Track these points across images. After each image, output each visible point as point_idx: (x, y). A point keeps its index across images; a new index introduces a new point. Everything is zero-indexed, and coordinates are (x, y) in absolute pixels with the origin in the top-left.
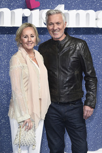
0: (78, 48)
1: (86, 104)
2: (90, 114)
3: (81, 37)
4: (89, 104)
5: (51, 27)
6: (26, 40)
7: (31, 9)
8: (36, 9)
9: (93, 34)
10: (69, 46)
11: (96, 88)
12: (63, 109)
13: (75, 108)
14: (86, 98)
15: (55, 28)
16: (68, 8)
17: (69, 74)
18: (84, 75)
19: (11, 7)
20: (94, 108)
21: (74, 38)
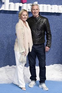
0: (44, 21)
1: (46, 46)
2: (48, 50)
3: (44, 16)
4: (48, 45)
5: (34, 11)
6: (24, 17)
7: (23, 3)
8: (25, 3)
9: (50, 15)
10: (40, 20)
11: (51, 39)
12: (36, 47)
13: (41, 47)
14: (47, 43)
15: (36, 12)
16: (39, 3)
17: (40, 32)
18: (46, 33)
19: (14, 2)
20: (50, 47)
21: (42, 17)
